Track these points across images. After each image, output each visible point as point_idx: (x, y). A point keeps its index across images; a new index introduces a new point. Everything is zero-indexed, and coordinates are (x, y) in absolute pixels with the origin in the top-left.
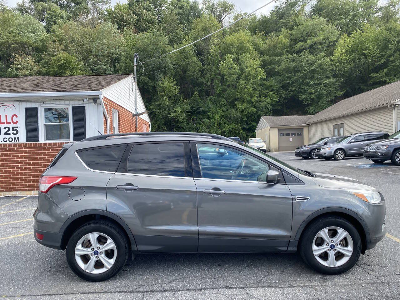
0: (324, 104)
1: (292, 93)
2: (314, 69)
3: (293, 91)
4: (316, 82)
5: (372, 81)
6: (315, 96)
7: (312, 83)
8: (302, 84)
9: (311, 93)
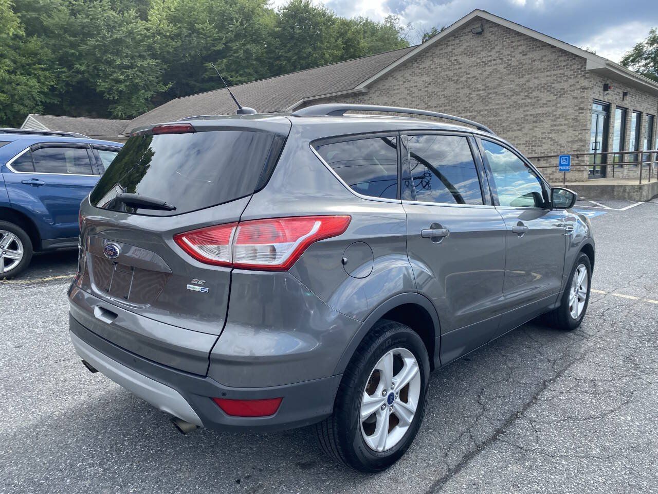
0: (141, 102)
1: (80, 76)
2: (120, 38)
3: (82, 73)
4: (126, 62)
5: (207, 75)
6: (126, 86)
7: (118, 62)
8: (98, 60)
9: (118, 81)
